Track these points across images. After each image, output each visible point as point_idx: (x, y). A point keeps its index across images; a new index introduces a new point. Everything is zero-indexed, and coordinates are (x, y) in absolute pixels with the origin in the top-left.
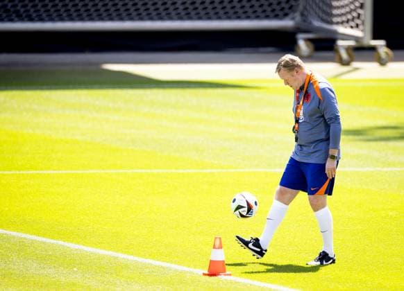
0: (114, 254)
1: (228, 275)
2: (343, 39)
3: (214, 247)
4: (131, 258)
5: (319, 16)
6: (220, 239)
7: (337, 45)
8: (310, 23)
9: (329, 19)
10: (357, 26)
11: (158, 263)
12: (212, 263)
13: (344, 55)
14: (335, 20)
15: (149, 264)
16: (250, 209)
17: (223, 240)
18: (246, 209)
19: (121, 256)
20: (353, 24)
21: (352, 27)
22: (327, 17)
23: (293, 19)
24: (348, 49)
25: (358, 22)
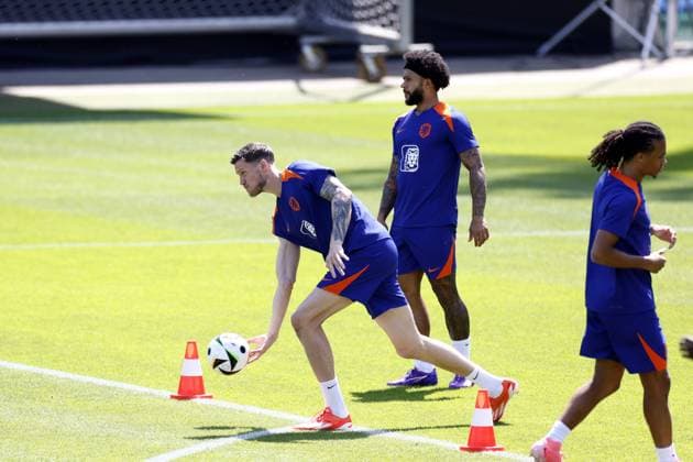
0: (37, 369)
1: (207, 397)
2: (370, 44)
3: (187, 357)
4: (62, 374)
5: (334, 11)
6: (194, 343)
7: (360, 53)
8: (320, 21)
9: (349, 14)
10: (392, 23)
11: (102, 382)
12: (184, 379)
13: (371, 67)
14: (358, 14)
15: (88, 383)
16: (233, 361)
17: (198, 345)
18: (228, 363)
19: (47, 371)
20: (384, 20)
21: (383, 26)
22: (346, 10)
23: (294, 14)
24: (377, 58)
25: (393, 17)
